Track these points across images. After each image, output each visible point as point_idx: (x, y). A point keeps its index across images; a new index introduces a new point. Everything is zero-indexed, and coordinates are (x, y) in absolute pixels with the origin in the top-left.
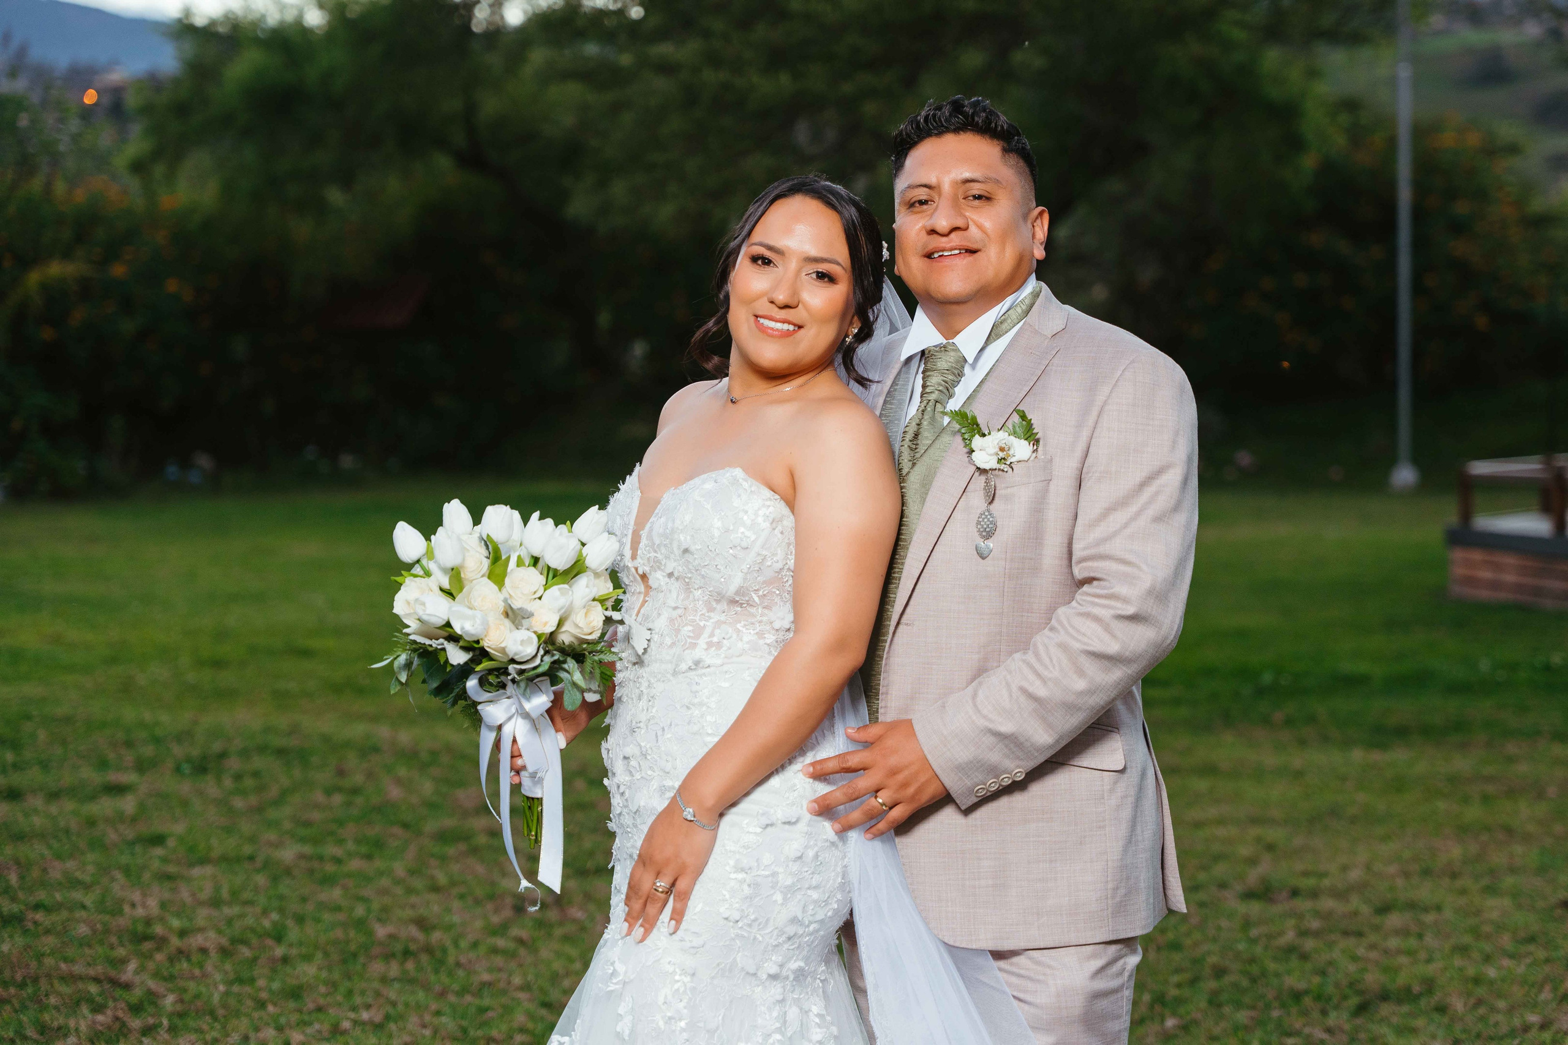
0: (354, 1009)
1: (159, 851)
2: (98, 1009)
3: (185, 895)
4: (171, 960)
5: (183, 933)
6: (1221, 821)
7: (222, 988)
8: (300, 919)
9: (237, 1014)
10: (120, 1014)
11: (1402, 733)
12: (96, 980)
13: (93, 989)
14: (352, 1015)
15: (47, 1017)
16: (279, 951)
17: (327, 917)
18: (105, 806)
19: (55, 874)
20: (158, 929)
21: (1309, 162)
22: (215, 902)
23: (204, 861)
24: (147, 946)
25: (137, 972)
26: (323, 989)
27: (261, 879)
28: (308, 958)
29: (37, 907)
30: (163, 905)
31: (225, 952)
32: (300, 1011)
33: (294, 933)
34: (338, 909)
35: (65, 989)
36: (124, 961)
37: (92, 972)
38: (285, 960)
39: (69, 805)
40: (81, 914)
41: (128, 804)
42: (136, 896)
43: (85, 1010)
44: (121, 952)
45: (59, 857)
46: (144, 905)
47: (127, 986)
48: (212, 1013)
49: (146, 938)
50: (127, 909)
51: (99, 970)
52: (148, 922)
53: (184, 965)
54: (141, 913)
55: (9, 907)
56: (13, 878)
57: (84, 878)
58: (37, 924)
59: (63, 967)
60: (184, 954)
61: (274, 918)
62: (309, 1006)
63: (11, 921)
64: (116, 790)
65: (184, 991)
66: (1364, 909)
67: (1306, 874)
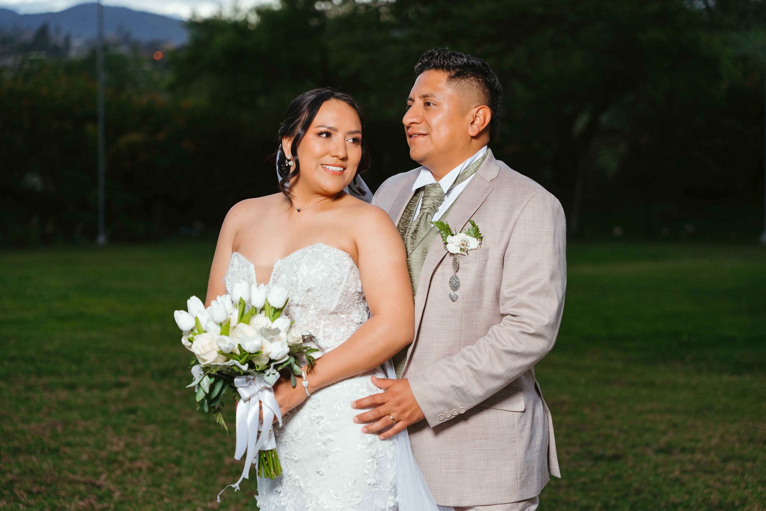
0: (205, 501)
1: (132, 417)
2: (81, 499)
3: (139, 441)
4: (124, 473)
5: (132, 460)
7: (144, 488)
8: (190, 453)
9: (148, 503)
10: (93, 502)
12: (85, 483)
13: (82, 488)
14: (203, 504)
15: (56, 502)
16: (177, 470)
17: (204, 453)
18: (112, 394)
20: (120, 458)
22: (153, 444)
23: (154, 422)
24: (115, 465)
25: (105, 480)
26: (193, 490)
27: (177, 433)
28: (189, 474)
29: (69, 445)
30: (127, 445)
31: (151, 470)
32: (179, 501)
33: (185, 461)
34: (210, 448)
35: (69, 488)
36: (100, 474)
37: (83, 479)
38: (179, 475)
39: (96, 392)
40: (87, 449)
41: (124, 393)
42: (115, 440)
43: (77, 498)
44: (100, 469)
45: (84, 418)
46: (117, 444)
47: (99, 487)
48: (137, 502)
49: (114, 461)
50: (109, 447)
51: (88, 478)
52: (117, 453)
53: (129, 476)
54: (115, 448)
55: (53, 444)
56: (59, 429)
57: (93, 429)
58: (65, 453)
59: (71, 476)
60: (131, 470)
61: (178, 453)
62: (185, 499)
63: (55, 451)
64: (120, 385)
65: (126, 489)
66: (717, 460)
67: (690, 440)
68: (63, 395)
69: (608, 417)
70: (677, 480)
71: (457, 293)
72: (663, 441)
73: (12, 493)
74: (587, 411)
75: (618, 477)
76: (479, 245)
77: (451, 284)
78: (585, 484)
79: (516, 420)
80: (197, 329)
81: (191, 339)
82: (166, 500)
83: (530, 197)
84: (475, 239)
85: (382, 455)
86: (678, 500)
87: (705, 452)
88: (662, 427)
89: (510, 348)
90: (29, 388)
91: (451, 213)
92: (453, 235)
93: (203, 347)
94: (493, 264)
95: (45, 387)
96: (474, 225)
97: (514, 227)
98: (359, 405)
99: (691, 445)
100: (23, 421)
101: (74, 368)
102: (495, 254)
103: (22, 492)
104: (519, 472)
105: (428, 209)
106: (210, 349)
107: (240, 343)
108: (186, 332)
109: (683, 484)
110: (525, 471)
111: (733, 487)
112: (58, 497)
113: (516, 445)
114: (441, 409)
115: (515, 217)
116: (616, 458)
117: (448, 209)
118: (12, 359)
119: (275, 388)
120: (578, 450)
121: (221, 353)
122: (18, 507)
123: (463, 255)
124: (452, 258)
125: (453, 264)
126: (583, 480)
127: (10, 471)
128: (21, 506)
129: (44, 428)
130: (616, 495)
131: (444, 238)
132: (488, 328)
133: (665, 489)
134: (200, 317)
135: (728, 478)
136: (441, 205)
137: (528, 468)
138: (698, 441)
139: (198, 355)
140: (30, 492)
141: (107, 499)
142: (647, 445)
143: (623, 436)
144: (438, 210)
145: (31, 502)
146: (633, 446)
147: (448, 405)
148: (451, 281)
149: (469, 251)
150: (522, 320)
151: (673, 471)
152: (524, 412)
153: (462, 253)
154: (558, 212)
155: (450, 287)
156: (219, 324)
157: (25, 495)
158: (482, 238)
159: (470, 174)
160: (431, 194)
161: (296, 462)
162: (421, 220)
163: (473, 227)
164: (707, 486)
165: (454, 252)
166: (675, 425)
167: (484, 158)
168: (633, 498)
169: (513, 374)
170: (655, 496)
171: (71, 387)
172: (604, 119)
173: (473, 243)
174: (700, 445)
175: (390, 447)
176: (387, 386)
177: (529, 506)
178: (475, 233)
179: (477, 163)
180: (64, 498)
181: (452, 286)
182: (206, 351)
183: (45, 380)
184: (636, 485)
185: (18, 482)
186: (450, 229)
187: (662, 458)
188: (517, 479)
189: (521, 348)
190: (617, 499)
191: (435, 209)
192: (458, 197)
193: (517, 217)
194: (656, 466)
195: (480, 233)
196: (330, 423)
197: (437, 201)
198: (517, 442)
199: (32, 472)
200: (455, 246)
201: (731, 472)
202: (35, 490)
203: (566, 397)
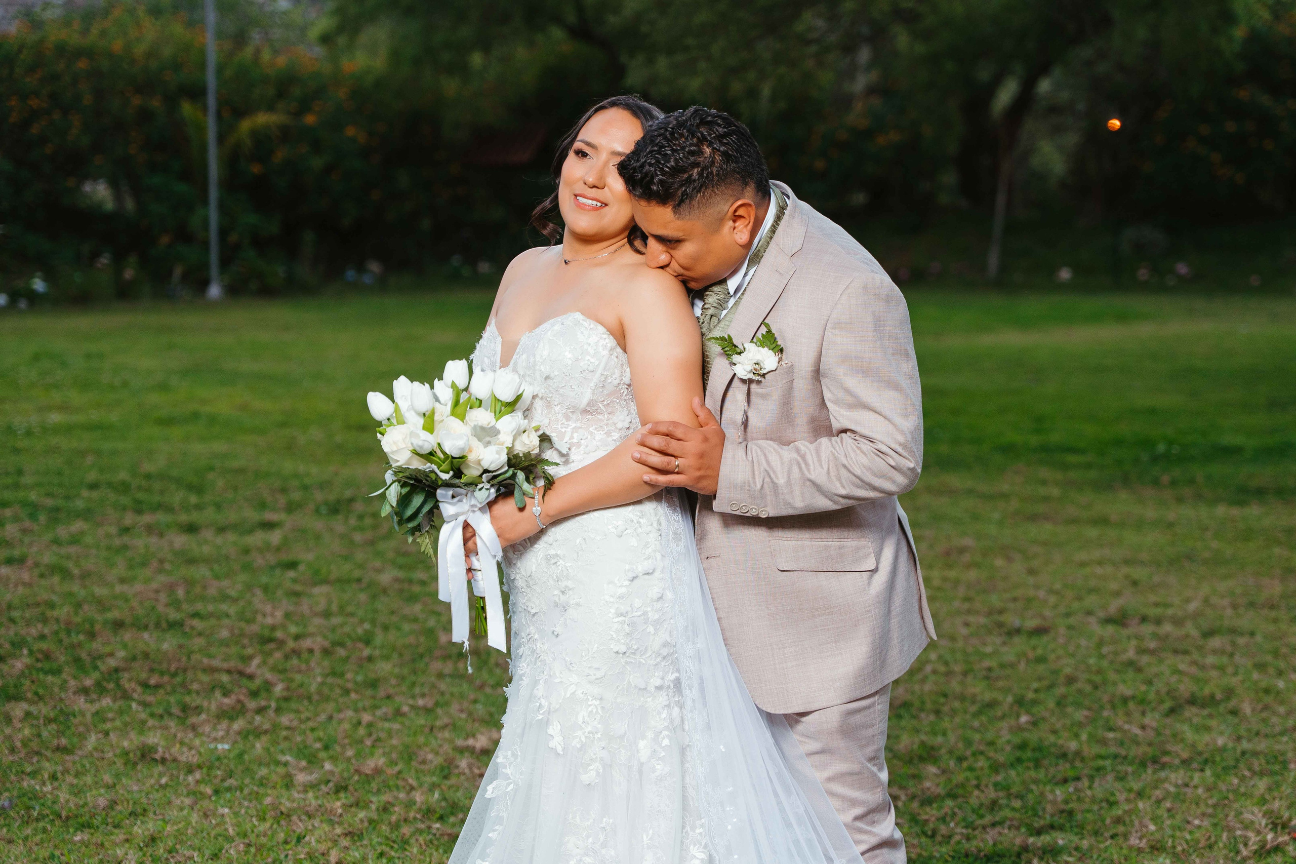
0: (413, 697)
1: (291, 574)
2: (226, 694)
3: (305, 608)
4: (287, 657)
5: (297, 637)
6: (1100, 563)
7: (319, 679)
8: (386, 628)
9: (327, 699)
10: (242, 697)
11: (1260, 493)
12: (229, 672)
13: (225, 678)
14: (411, 702)
15: (188, 699)
16: (367, 652)
17: (406, 627)
18: (257, 538)
19: (212, 591)
20: (279, 634)
21: (1239, 33)
22: (327, 614)
23: (326, 581)
24: (272, 646)
25: (259, 666)
26: (393, 681)
27: (363, 597)
28: (387, 658)
29: (196, 615)
30: (287, 615)
31: (326, 652)
32: (374, 697)
33: (379, 639)
34: (415, 620)
35: (205, 678)
36: (251, 658)
37: (226, 665)
38: (370, 659)
39: (231, 537)
40: (226, 621)
41: (275, 537)
42: (268, 608)
43: (218, 694)
44: (249, 651)
45: (217, 577)
46: (272, 615)
47: (251, 677)
48: (309, 698)
49: (270, 640)
50: (259, 618)
51: (232, 664)
52: (273, 628)
53: (295, 661)
54: (269, 621)
55: (173, 615)
56: (180, 593)
57: (233, 593)
58: (192, 628)
59: (205, 661)
60: (296, 652)
61: (367, 626)
62: (382, 693)
63: (174, 625)
64: (269, 526)
65: (292, 680)
66: (1194, 633)
67: (1156, 605)
68: (180, 540)
69: (1031, 572)
70: (1131, 663)
72: (1114, 606)
73: (118, 685)
74: (999, 562)
75: (1041, 660)
78: (990, 669)
82: (353, 696)
86: (1128, 692)
87: (1178, 622)
88: (1114, 586)
90: (126, 530)
95: (150, 529)
99: (1158, 611)
100: (122, 581)
101: (193, 499)
103: (133, 685)
109: (1139, 670)
111: (1214, 673)
112: (189, 691)
116: (1040, 631)
118: (93, 486)
120: (983, 620)
122: (130, 707)
126: (987, 663)
127: (111, 655)
128: (134, 705)
129: (157, 591)
130: (1035, 685)
133: (1112, 676)
135: (1210, 660)
138: (1167, 605)
140: (145, 685)
141: (264, 694)
142: (1089, 613)
143: (1052, 599)
145: (150, 699)
146: (1068, 615)
151: (1125, 651)
157: (139, 689)
168: (1061, 690)
170: (1096, 687)
171: (191, 529)
172: (1044, 86)
174: (1170, 612)
184: (1068, 670)
185: (124, 670)
187: (1111, 629)
190: (1036, 691)
194: (1101, 643)
199: (146, 656)
201: (1215, 652)
202: (153, 681)
203: (968, 541)
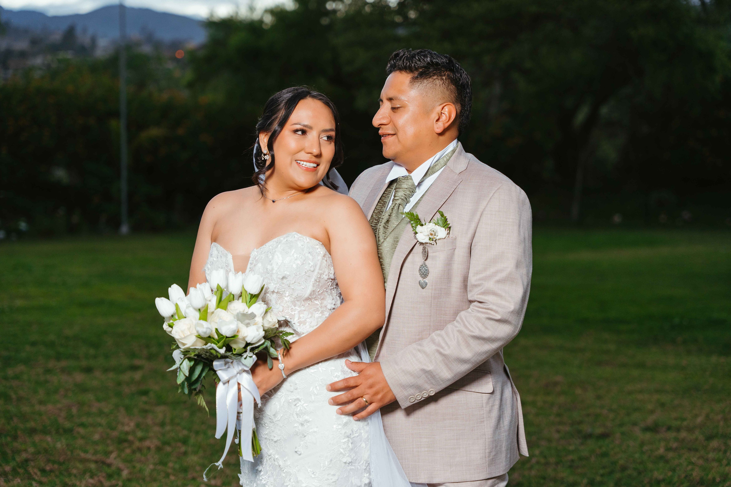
1: (144, 398)
2: (92, 477)
3: (149, 421)
4: (134, 452)
5: (142, 439)
7: (151, 467)
8: (197, 433)
10: (102, 479)
12: (96, 462)
13: (93, 466)
15: (67, 480)
16: (183, 449)
19: (94, 410)
20: (130, 437)
22: (162, 424)
24: (126, 445)
25: (115, 458)
26: (198, 468)
27: (186, 413)
28: (195, 453)
29: (82, 425)
30: (137, 425)
31: (159, 449)
33: (192, 441)
35: (80, 466)
36: (111, 452)
37: (94, 458)
38: (185, 453)
39: (112, 375)
40: (99, 429)
41: (138, 375)
42: (126, 420)
44: (111, 448)
45: (98, 400)
46: (128, 424)
47: (109, 465)
50: (120, 427)
51: (99, 457)
52: (127, 433)
53: (138, 455)
54: (126, 428)
55: (68, 425)
56: (74, 411)
57: (106, 410)
58: (78, 433)
59: (82, 455)
60: (140, 450)
61: (185, 432)
63: (67, 431)
64: (135, 368)
65: (134, 467)
66: (701, 437)
67: (676, 419)
68: (80, 377)
70: (661, 458)
71: (426, 280)
72: (650, 420)
73: (26, 471)
75: (605, 455)
76: (448, 234)
77: (420, 272)
78: (572, 461)
79: (485, 401)
80: (177, 315)
81: (171, 325)
82: (172, 478)
83: (496, 189)
84: (443, 229)
85: (357, 435)
86: (661, 477)
87: (690, 430)
88: (650, 407)
89: (477, 333)
90: (48, 371)
91: (422, 203)
92: (422, 225)
93: (182, 331)
94: (461, 252)
95: (63, 370)
96: (442, 215)
97: (481, 217)
98: (333, 388)
99: (677, 423)
100: (40, 403)
102: (463, 243)
103: (36, 470)
104: (487, 451)
105: (400, 200)
106: (189, 333)
107: (217, 327)
108: (166, 317)
109: (667, 461)
110: (494, 450)
111: (715, 464)
112: (70, 475)
113: (484, 425)
114: (411, 391)
115: (482, 207)
116: (604, 436)
117: (419, 200)
119: (253, 370)
120: (568, 428)
121: (200, 337)
123: (432, 244)
124: (421, 247)
125: (422, 253)
126: (571, 457)
127: (25, 450)
128: (34, 484)
129: (60, 410)
130: (601, 472)
131: (414, 227)
132: (456, 313)
133: (650, 466)
134: (180, 304)
135: (711, 455)
136: (412, 196)
137: (496, 447)
138: (683, 419)
139: (178, 339)
140: (43, 471)
141: (116, 477)
142: (634, 424)
143: (612, 415)
144: (410, 201)
145: (44, 479)
146: (621, 425)
147: (419, 388)
148: (421, 268)
149: (438, 240)
150: (488, 307)
151: (658, 449)
152: (492, 393)
153: (431, 243)
154: (524, 204)
155: (420, 274)
156: (198, 310)
157: (39, 473)
158: (450, 228)
159: (441, 167)
160: (403, 186)
161: (275, 442)
162: (393, 210)
163: (442, 217)
164: (691, 463)
165: (424, 242)
166: (663, 405)
167: (454, 151)
168: (618, 475)
169: (481, 358)
170: (640, 473)
171: (88, 370)
172: (604, 111)
173: (441, 232)
174: (685, 423)
175: (365, 427)
176: (361, 369)
177: (498, 483)
178: (444, 223)
179: (447, 157)
180: (75, 476)
181: (421, 274)
182: (185, 335)
183: (63, 363)
184: (621, 462)
185: (32, 461)
186: (419, 220)
187: (648, 436)
188: (486, 457)
189: (487, 334)
191: (406, 200)
192: (428, 189)
193: (484, 208)
194: (642, 444)
195: (448, 223)
196: (306, 405)
197: (408, 193)
198: (485, 422)
199: (46, 451)
200: (424, 235)
201: (714, 450)
202: (48, 468)
